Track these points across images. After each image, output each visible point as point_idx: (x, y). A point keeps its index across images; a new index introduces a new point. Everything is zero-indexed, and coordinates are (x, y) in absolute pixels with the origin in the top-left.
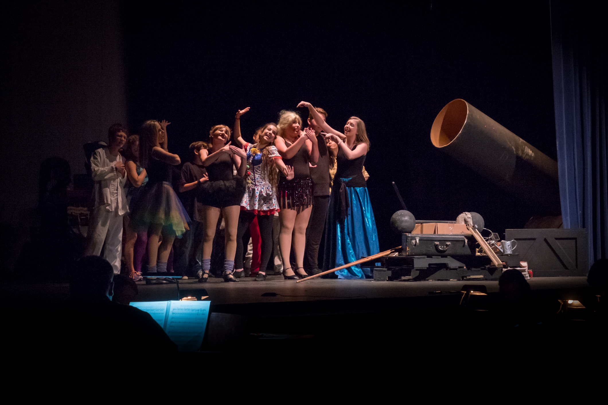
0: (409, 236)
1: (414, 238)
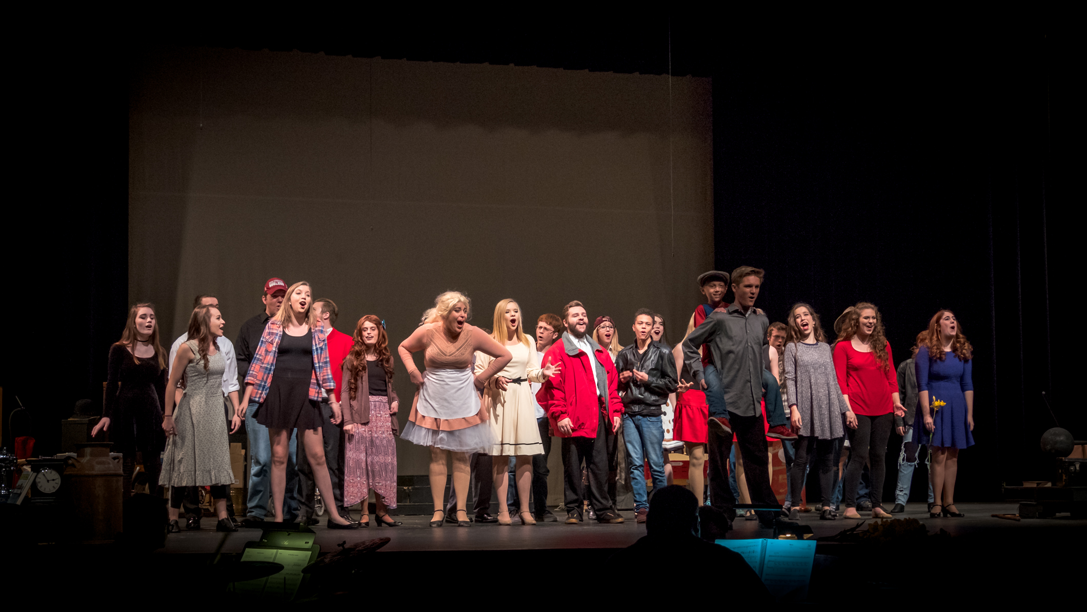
0: (1066, 462)
1: (1072, 463)
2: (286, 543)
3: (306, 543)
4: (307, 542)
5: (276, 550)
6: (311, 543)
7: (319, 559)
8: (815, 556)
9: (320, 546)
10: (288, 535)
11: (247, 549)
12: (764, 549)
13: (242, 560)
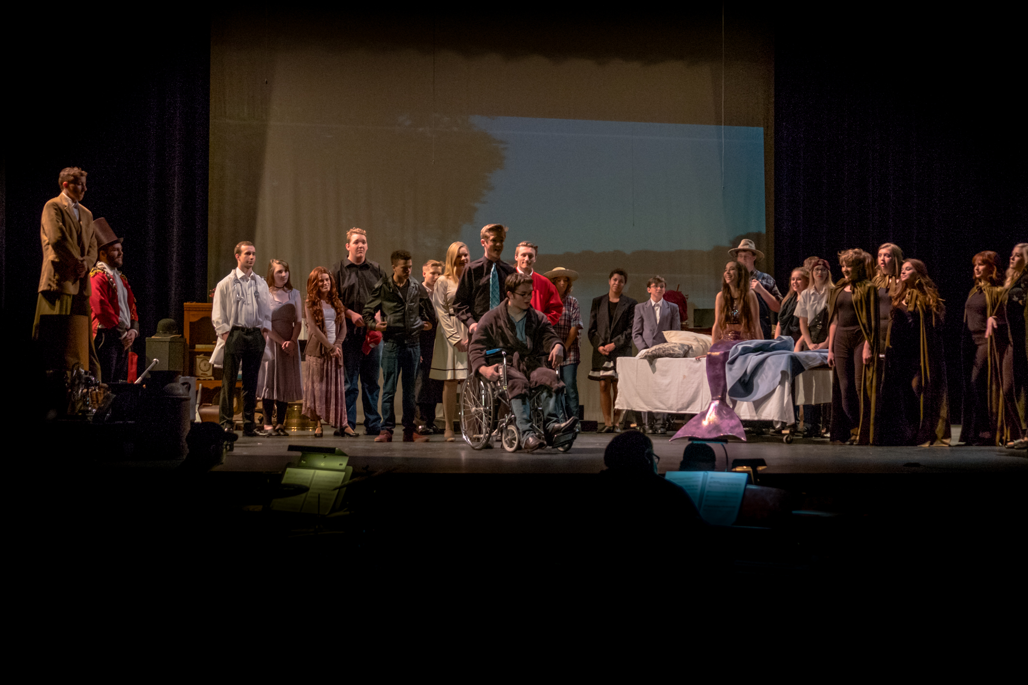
2: (322, 464)
3: (340, 465)
4: (341, 463)
5: (312, 471)
6: (345, 464)
7: (351, 481)
8: (746, 486)
9: (353, 468)
10: (325, 457)
11: (288, 470)
12: (705, 478)
13: (283, 482)
